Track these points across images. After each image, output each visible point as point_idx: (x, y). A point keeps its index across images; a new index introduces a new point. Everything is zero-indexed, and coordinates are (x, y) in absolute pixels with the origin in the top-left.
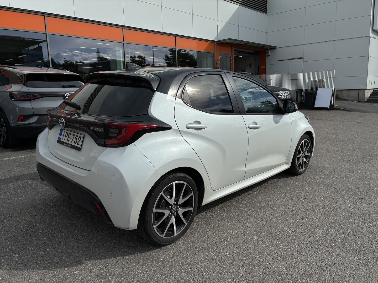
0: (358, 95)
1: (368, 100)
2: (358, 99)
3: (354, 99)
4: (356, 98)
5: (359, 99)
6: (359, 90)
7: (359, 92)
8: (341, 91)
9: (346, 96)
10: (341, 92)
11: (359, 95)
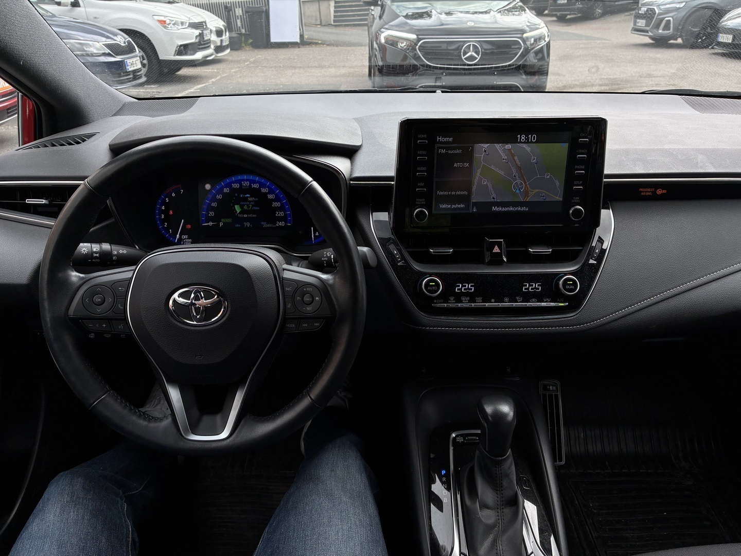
0: (318, 13)
1: (334, 21)
2: (321, 22)
3: (313, 22)
4: (316, 20)
5: (323, 21)
7: (319, 6)
11: (321, 13)
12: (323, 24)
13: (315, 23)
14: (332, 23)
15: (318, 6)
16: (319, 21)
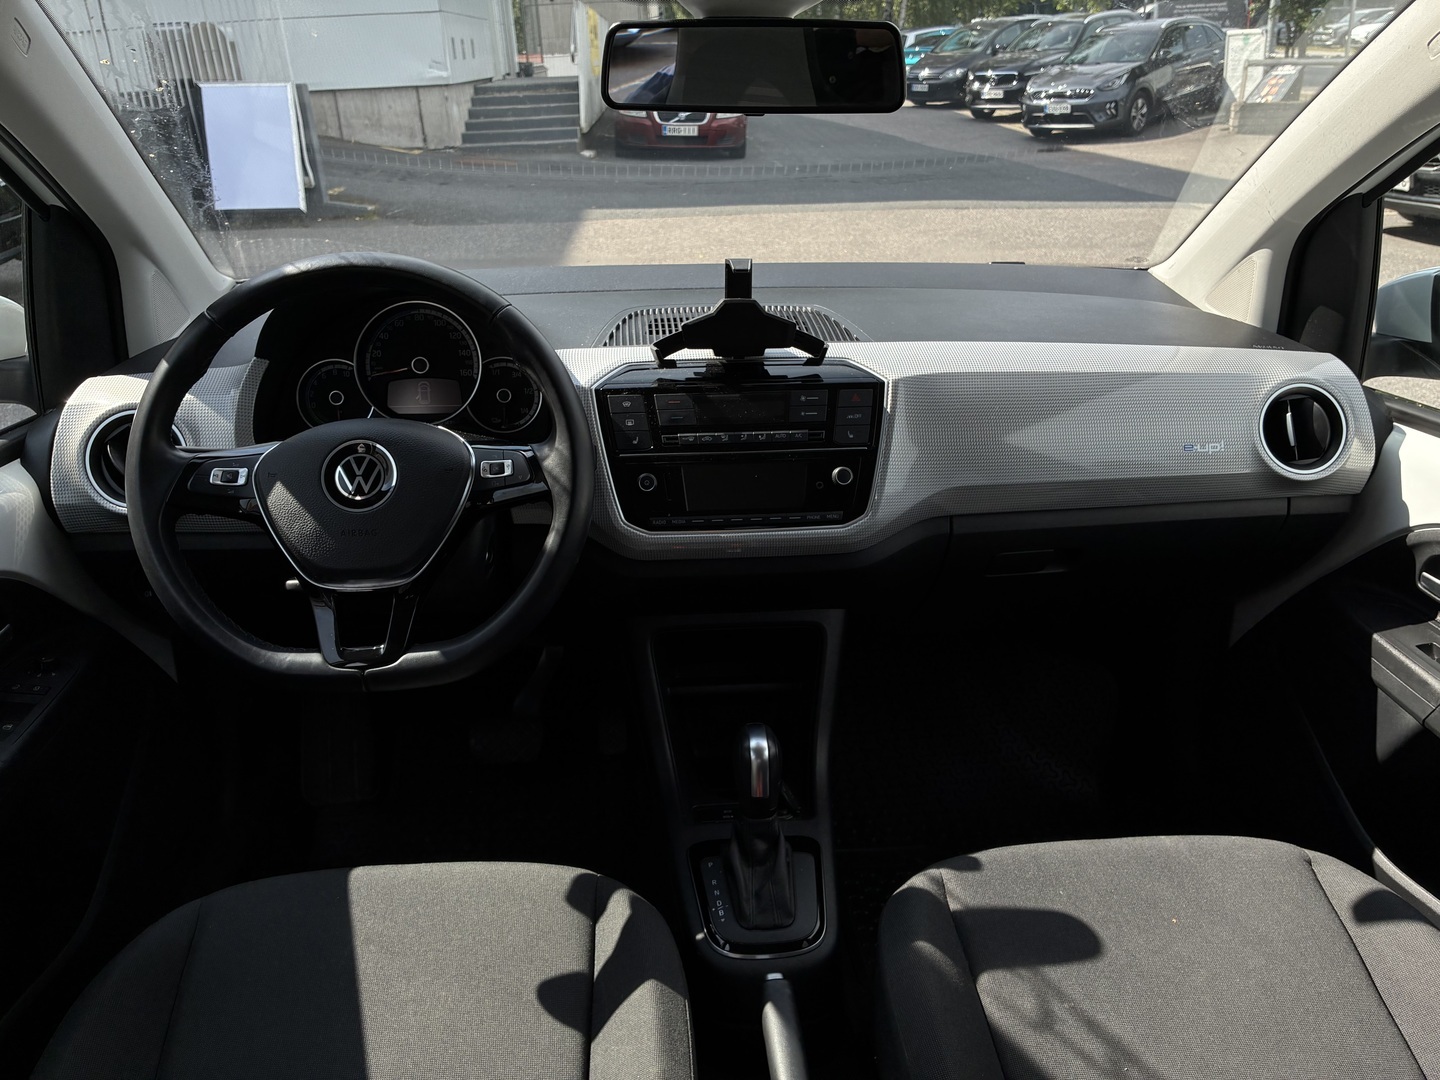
0: (417, 119)
1: (465, 138)
2: (425, 140)
3: (405, 142)
4: (412, 136)
5: (429, 139)
6: (417, 88)
7: (419, 101)
8: (331, 96)
9: (367, 125)
10: (332, 102)
11: (425, 120)
12: (432, 147)
13: (409, 145)
14: (459, 143)
15: (415, 100)
16: (420, 137)
